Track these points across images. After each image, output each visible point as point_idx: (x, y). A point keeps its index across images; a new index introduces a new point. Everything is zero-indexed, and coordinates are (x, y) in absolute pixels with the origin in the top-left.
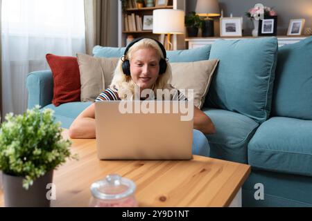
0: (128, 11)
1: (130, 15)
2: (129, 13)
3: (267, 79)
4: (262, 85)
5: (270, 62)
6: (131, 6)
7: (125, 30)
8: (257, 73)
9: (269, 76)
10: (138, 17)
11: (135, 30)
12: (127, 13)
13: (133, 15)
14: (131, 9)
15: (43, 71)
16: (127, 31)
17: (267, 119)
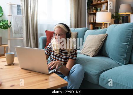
0: (90, 14)
1: (91, 15)
2: (91, 14)
3: (127, 45)
4: (124, 47)
5: (129, 36)
6: (92, 11)
7: (89, 21)
8: (121, 41)
9: (128, 43)
10: (94, 16)
11: (93, 21)
12: (89, 14)
13: (92, 15)
14: (92, 13)
15: (43, 37)
16: (90, 22)
17: (125, 65)
